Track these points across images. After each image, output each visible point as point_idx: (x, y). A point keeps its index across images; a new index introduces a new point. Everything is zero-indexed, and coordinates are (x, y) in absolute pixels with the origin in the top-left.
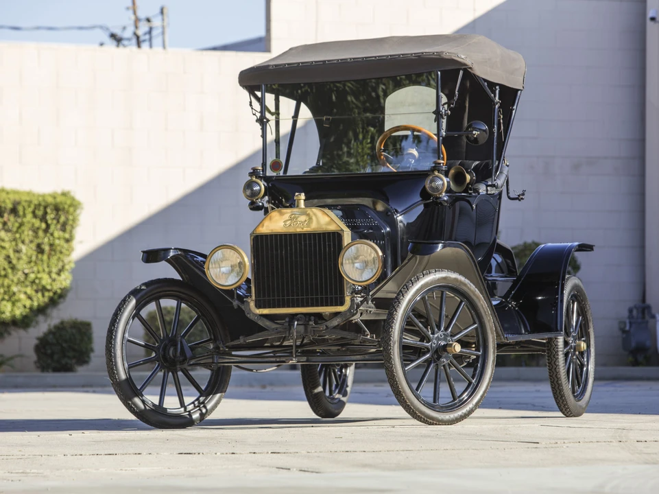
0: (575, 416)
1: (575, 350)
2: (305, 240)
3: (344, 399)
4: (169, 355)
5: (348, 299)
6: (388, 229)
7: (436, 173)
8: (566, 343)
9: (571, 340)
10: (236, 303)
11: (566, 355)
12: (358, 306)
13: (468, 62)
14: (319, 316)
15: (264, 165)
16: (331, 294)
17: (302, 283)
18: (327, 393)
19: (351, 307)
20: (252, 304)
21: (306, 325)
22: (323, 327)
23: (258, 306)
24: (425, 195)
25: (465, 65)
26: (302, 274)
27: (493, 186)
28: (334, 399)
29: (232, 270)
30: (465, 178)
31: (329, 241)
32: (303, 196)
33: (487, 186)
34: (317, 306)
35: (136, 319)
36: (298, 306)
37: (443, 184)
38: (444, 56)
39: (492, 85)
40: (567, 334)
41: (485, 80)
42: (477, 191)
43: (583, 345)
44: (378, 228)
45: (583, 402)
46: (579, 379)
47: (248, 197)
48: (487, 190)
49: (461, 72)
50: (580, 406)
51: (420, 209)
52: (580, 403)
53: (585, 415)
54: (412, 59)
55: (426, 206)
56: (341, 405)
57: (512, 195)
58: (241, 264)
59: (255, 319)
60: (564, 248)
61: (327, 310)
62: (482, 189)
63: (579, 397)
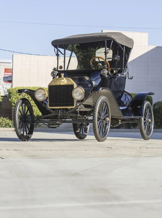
0: (147, 140)
1: (148, 122)
2: (63, 87)
3: (86, 134)
4: (26, 120)
5: (75, 104)
6: (90, 85)
7: (104, 69)
8: (145, 119)
9: (146, 119)
10: (44, 105)
11: (145, 123)
12: (78, 107)
13: (114, 38)
14: (67, 110)
15: (58, 67)
16: (70, 103)
17: (62, 100)
18: (81, 133)
19: (76, 107)
20: (48, 106)
21: (63, 112)
22: (67, 112)
23: (50, 106)
24: (101, 76)
25: (113, 39)
26: (62, 97)
27: (123, 74)
28: (83, 134)
29: (42, 96)
30: (113, 71)
31: (70, 87)
32: (63, 74)
33: (121, 74)
34: (66, 106)
36: (61, 106)
37: (106, 72)
38: (107, 36)
39: (123, 46)
40: (145, 117)
41: (120, 44)
42: (118, 75)
43: (150, 120)
44: (87, 85)
45: (150, 136)
46: (149, 130)
47: (52, 76)
48: (121, 76)
49: (112, 41)
50: (149, 137)
51: (100, 80)
52: (149, 136)
53: (150, 140)
55: (102, 79)
56: (86, 136)
57: (129, 78)
58: (45, 94)
59: (49, 110)
60: (145, 93)
61: (69, 107)
62: (119, 75)
63: (148, 135)
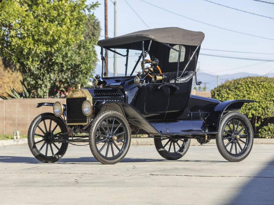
3: (182, 154)
4: (48, 138)
5: (87, 120)
6: (124, 96)
7: (137, 76)
13: (152, 37)
15: (102, 73)
16: (84, 118)
17: (77, 115)
19: (88, 123)
20: (66, 122)
23: (68, 123)
33: (176, 80)
34: (81, 123)
35: (37, 127)
36: (77, 123)
37: (138, 80)
38: (143, 35)
41: (168, 44)
43: (238, 136)
48: (175, 82)
49: (151, 41)
54: (135, 37)
59: (67, 127)
61: (83, 124)
62: (172, 81)
